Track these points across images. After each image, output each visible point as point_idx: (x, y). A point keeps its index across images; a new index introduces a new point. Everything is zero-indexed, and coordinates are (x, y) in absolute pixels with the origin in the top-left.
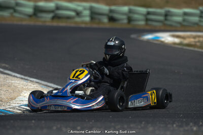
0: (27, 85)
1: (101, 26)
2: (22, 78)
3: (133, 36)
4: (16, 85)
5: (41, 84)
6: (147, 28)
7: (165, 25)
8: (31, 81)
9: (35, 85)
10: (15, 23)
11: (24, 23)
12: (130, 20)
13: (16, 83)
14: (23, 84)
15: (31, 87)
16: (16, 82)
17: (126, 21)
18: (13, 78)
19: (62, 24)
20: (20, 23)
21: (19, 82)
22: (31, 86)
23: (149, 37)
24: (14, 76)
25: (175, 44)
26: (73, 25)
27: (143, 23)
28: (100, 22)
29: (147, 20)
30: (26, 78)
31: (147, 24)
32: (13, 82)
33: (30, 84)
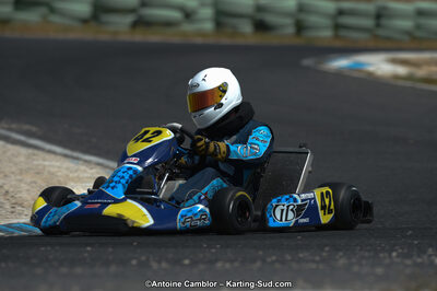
0: (76, 171)
1: (239, 41)
2: (66, 156)
3: (307, 62)
4: (52, 170)
5: (107, 167)
6: (338, 44)
7: (376, 37)
8: (86, 161)
9: (94, 171)
10: (53, 35)
11: (72, 36)
12: (300, 27)
13: (53, 166)
14: (67, 169)
15: (86, 175)
16: (54, 163)
17: (291, 30)
18: (48, 156)
19: (154, 37)
20: (61, 36)
21: (58, 164)
22: (85, 171)
23: (341, 63)
24: (50, 152)
25: (397, 77)
26: (176, 40)
27: (327, 33)
28: (236, 33)
29: (337, 27)
30: (75, 154)
31: (336, 36)
32: (47, 163)
33: (83, 168)
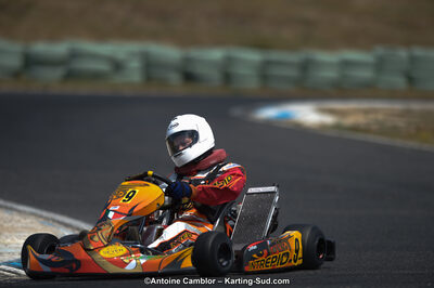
0: (10, 221)
5: (41, 217)
8: (20, 211)
9: (28, 221)
15: (20, 225)
22: (19, 221)
23: (269, 113)
29: (265, 78)
30: (9, 204)
33: (17, 218)
